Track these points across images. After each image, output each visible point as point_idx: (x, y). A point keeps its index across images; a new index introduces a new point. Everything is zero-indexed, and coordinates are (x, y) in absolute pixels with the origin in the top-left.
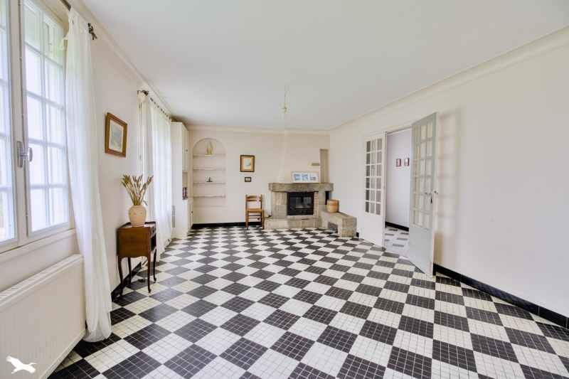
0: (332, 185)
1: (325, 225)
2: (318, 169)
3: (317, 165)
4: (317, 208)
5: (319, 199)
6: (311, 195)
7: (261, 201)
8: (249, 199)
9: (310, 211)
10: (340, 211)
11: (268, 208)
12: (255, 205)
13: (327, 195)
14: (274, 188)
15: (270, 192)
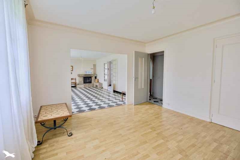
0: (97, 75)
1: (95, 86)
2: (93, 70)
3: (92, 69)
4: (93, 81)
5: (93, 78)
6: (91, 77)
7: (75, 80)
8: (72, 79)
9: (90, 82)
10: (99, 82)
11: (77, 82)
12: (74, 81)
13: (96, 78)
14: (79, 76)
15: (78, 77)
